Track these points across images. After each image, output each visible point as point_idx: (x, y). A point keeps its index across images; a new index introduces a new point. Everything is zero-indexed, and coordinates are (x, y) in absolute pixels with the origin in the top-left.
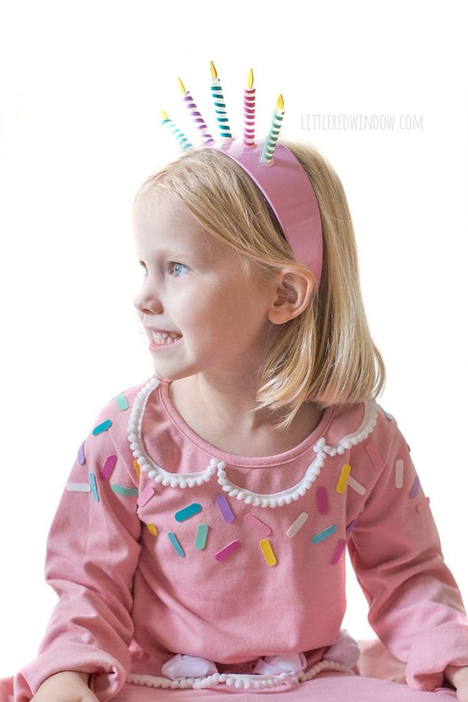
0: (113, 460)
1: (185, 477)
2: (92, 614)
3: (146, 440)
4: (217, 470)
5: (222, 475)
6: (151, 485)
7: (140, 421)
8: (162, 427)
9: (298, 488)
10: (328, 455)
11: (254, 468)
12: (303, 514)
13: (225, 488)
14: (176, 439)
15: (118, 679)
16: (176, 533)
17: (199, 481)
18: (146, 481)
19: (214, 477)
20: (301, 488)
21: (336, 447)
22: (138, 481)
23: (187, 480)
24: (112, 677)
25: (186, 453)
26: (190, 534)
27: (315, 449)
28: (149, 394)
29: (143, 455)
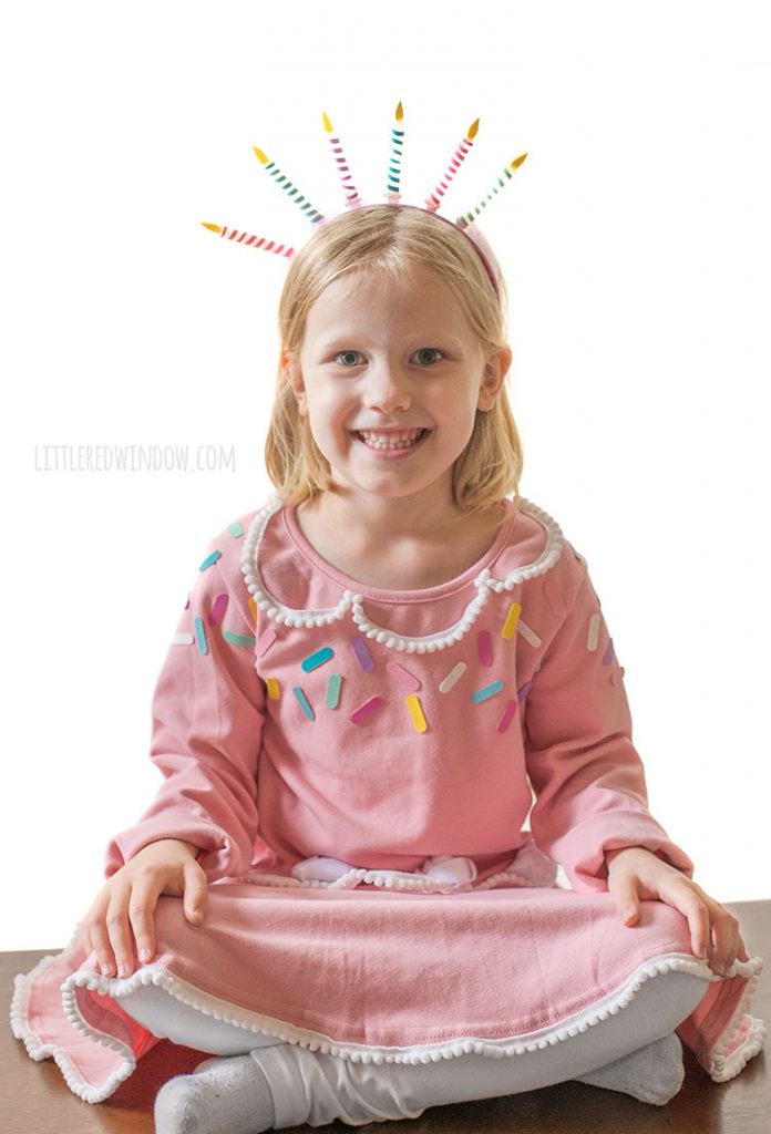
0: (224, 599)
1: (313, 614)
2: (206, 787)
3: (265, 571)
4: (352, 605)
5: (358, 610)
6: (272, 627)
7: (257, 548)
8: (283, 556)
9: (453, 631)
10: (493, 591)
11: (399, 604)
12: (459, 664)
13: (362, 628)
14: (302, 569)
15: (229, 855)
16: (304, 688)
17: (329, 618)
18: (265, 623)
19: (349, 614)
20: (457, 632)
21: (503, 581)
22: (254, 624)
23: (315, 618)
24: (223, 852)
25: (315, 586)
26: (320, 688)
27: (477, 582)
28: (268, 518)
29: (260, 589)
